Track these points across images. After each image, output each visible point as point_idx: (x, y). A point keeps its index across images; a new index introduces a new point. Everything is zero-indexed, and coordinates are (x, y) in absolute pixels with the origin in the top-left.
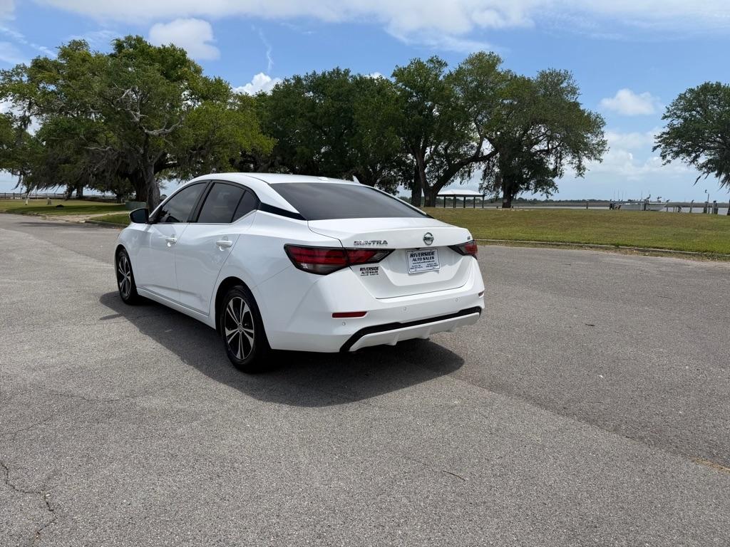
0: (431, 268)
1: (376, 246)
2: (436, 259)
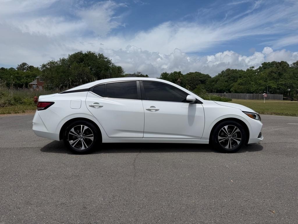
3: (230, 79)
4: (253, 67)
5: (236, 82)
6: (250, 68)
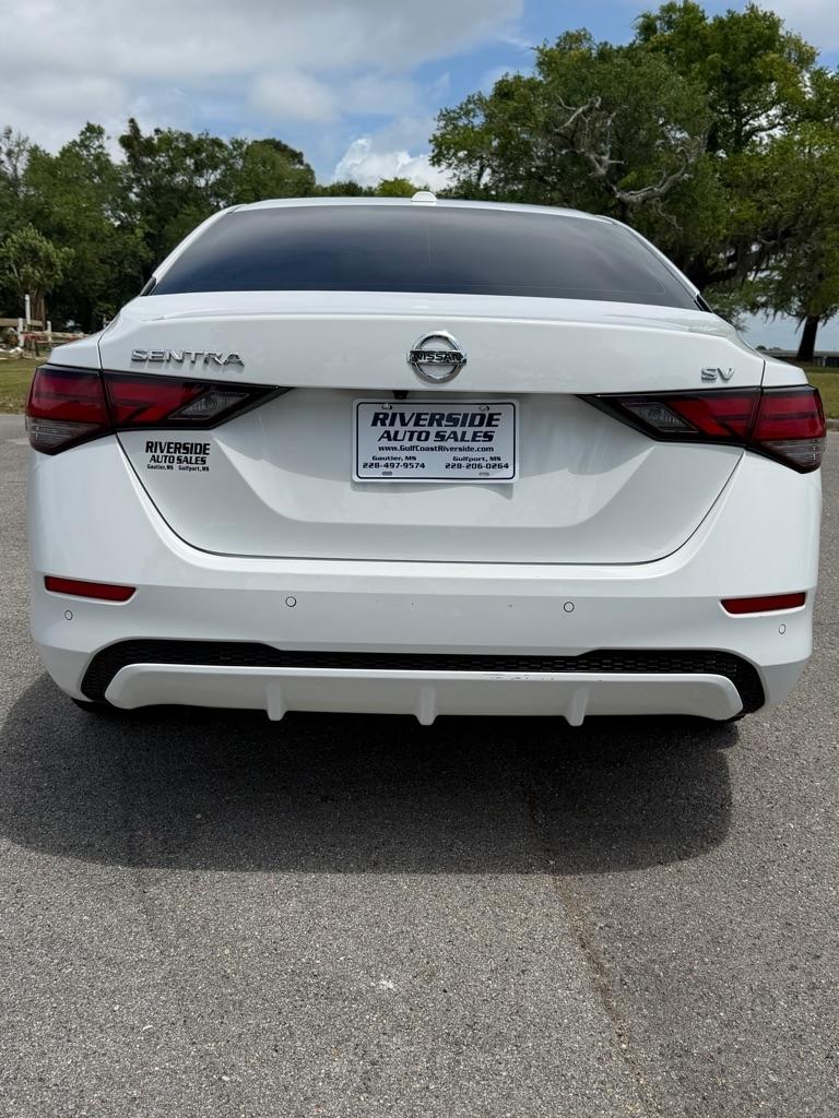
0: (475, 473)
1: (199, 372)
2: (502, 444)
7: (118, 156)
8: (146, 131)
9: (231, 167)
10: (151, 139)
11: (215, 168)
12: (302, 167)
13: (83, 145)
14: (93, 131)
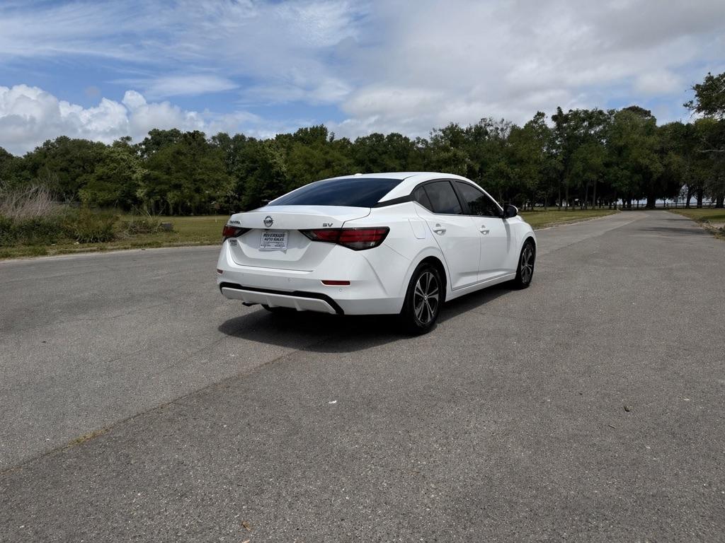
0: (280, 248)
2: (285, 241)
3: (73, 165)
4: (128, 138)
5: (92, 172)
6: (122, 139)
7: (551, 125)
8: (565, 111)
9: (609, 123)
10: (568, 115)
11: (599, 124)
12: (649, 118)
13: (535, 122)
14: (540, 115)
